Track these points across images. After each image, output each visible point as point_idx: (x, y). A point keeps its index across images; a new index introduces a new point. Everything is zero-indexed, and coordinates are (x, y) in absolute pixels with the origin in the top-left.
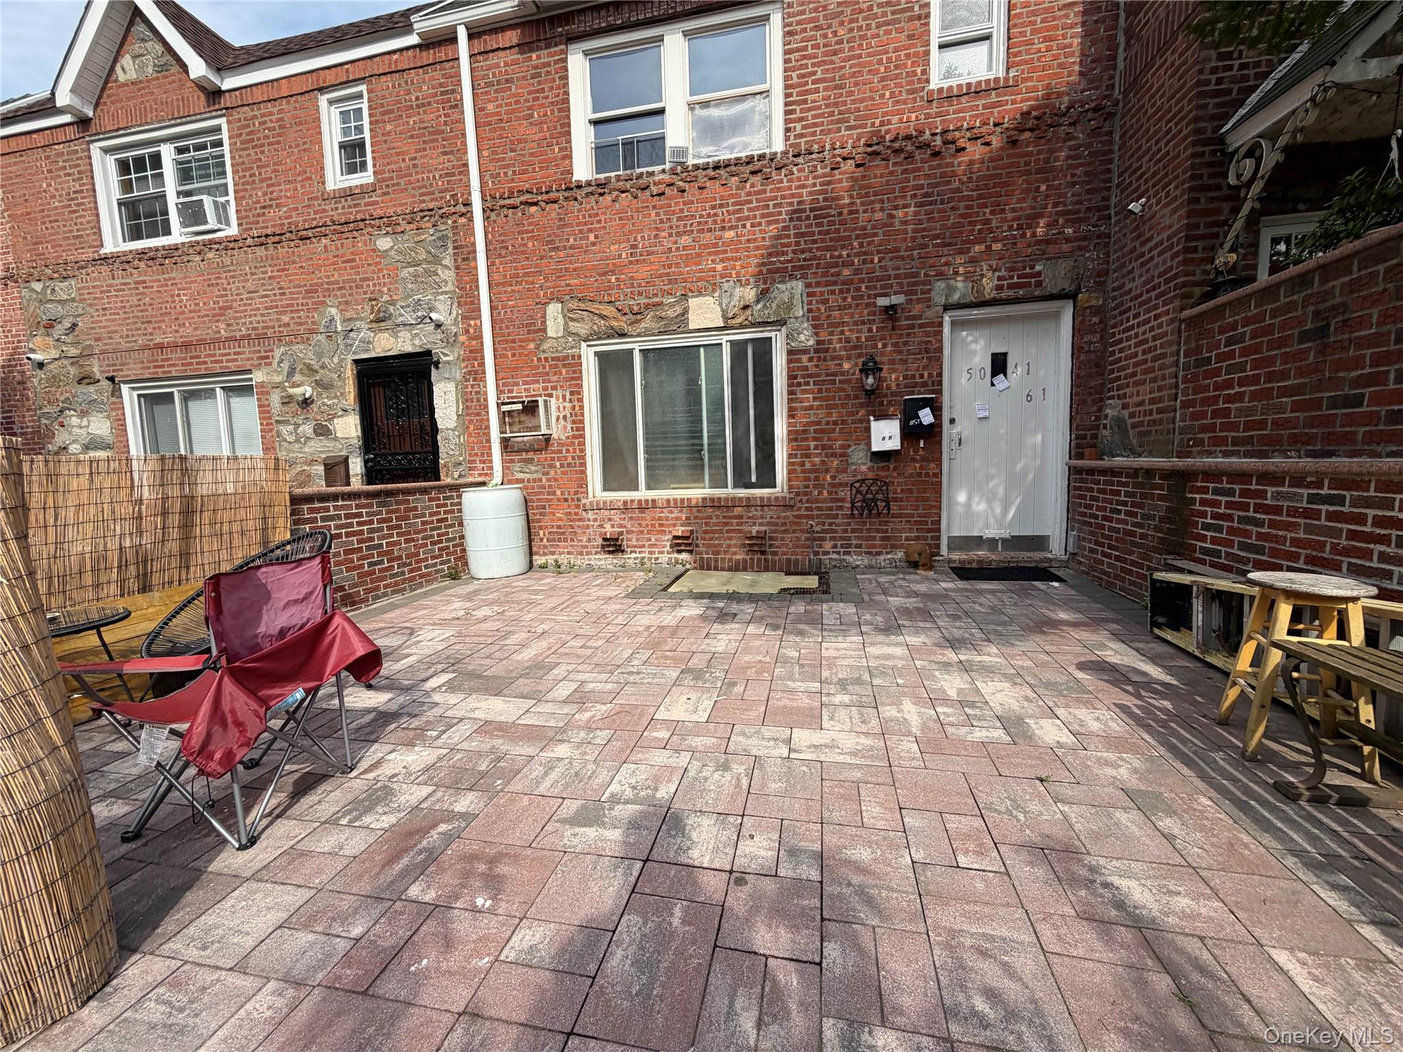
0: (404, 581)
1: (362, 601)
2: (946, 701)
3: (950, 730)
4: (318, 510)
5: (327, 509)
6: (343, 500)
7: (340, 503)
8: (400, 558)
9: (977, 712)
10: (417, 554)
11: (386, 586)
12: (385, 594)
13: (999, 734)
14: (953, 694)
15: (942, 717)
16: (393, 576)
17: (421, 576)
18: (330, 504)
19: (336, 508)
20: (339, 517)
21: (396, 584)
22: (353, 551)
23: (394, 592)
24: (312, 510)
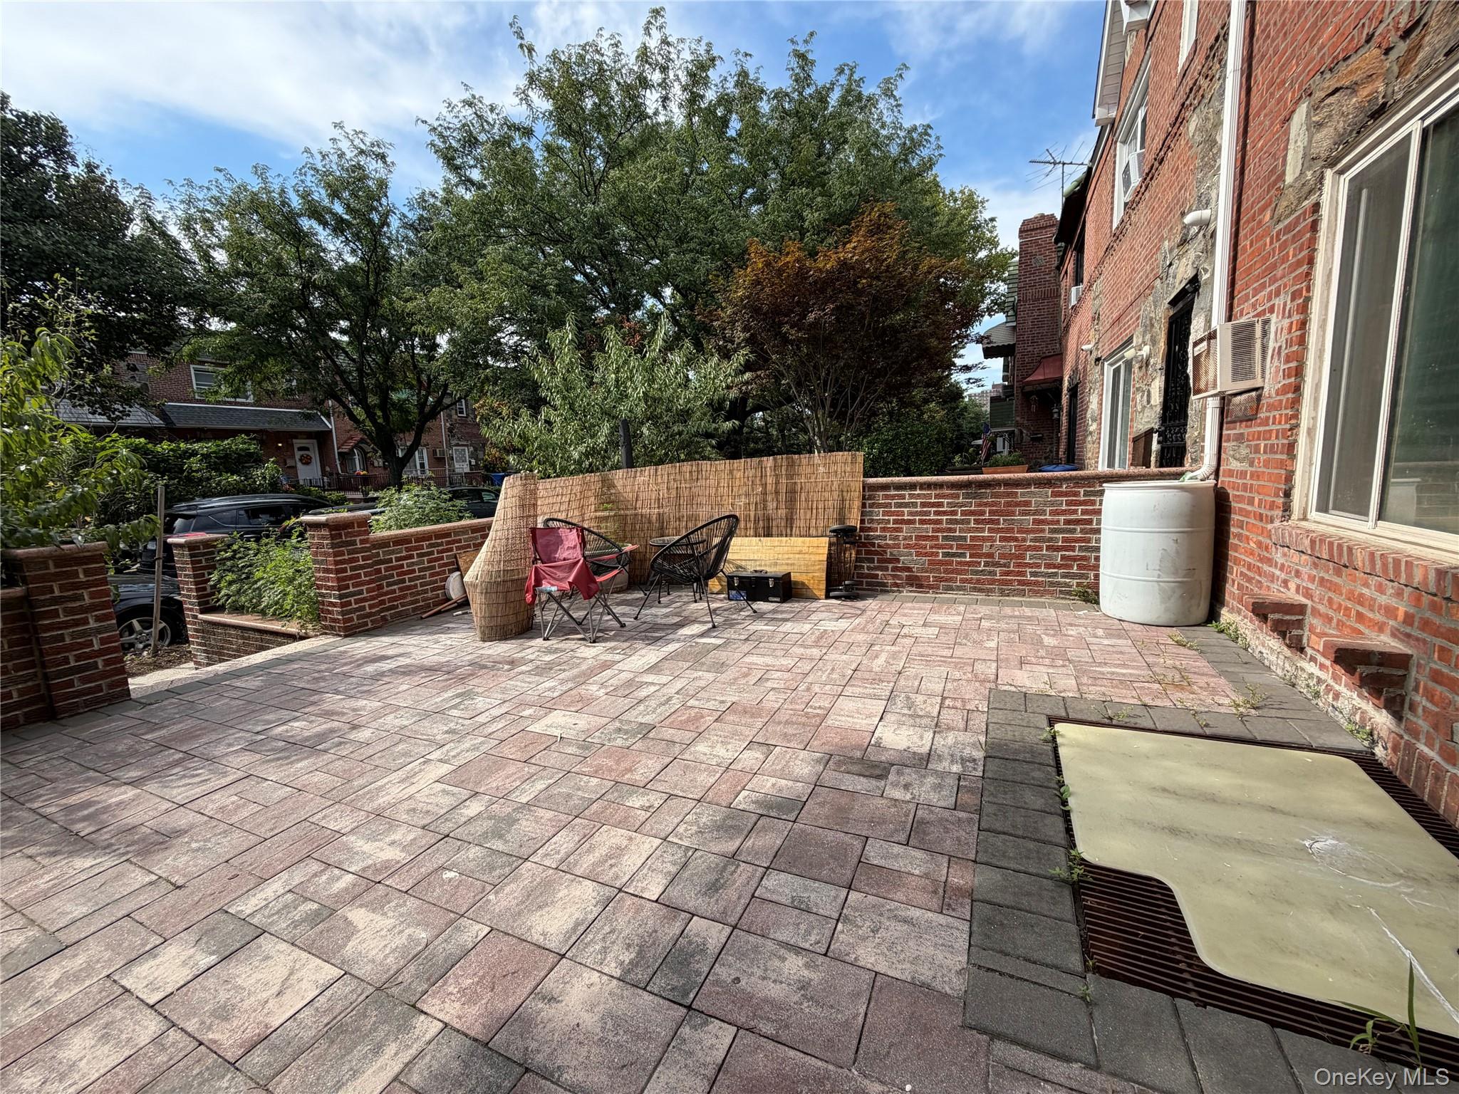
0: (993, 582)
1: (930, 587)
2: (353, 897)
3: (315, 867)
4: (893, 497)
5: (903, 497)
6: (921, 489)
7: (918, 492)
8: (991, 555)
9: (297, 915)
10: (1022, 557)
11: (962, 581)
12: (959, 588)
13: (247, 907)
14: (358, 916)
15: (337, 872)
16: (977, 573)
17: (1021, 583)
18: (906, 493)
19: (911, 496)
20: (914, 505)
21: (978, 581)
22: (927, 538)
23: (975, 589)
24: (887, 497)
